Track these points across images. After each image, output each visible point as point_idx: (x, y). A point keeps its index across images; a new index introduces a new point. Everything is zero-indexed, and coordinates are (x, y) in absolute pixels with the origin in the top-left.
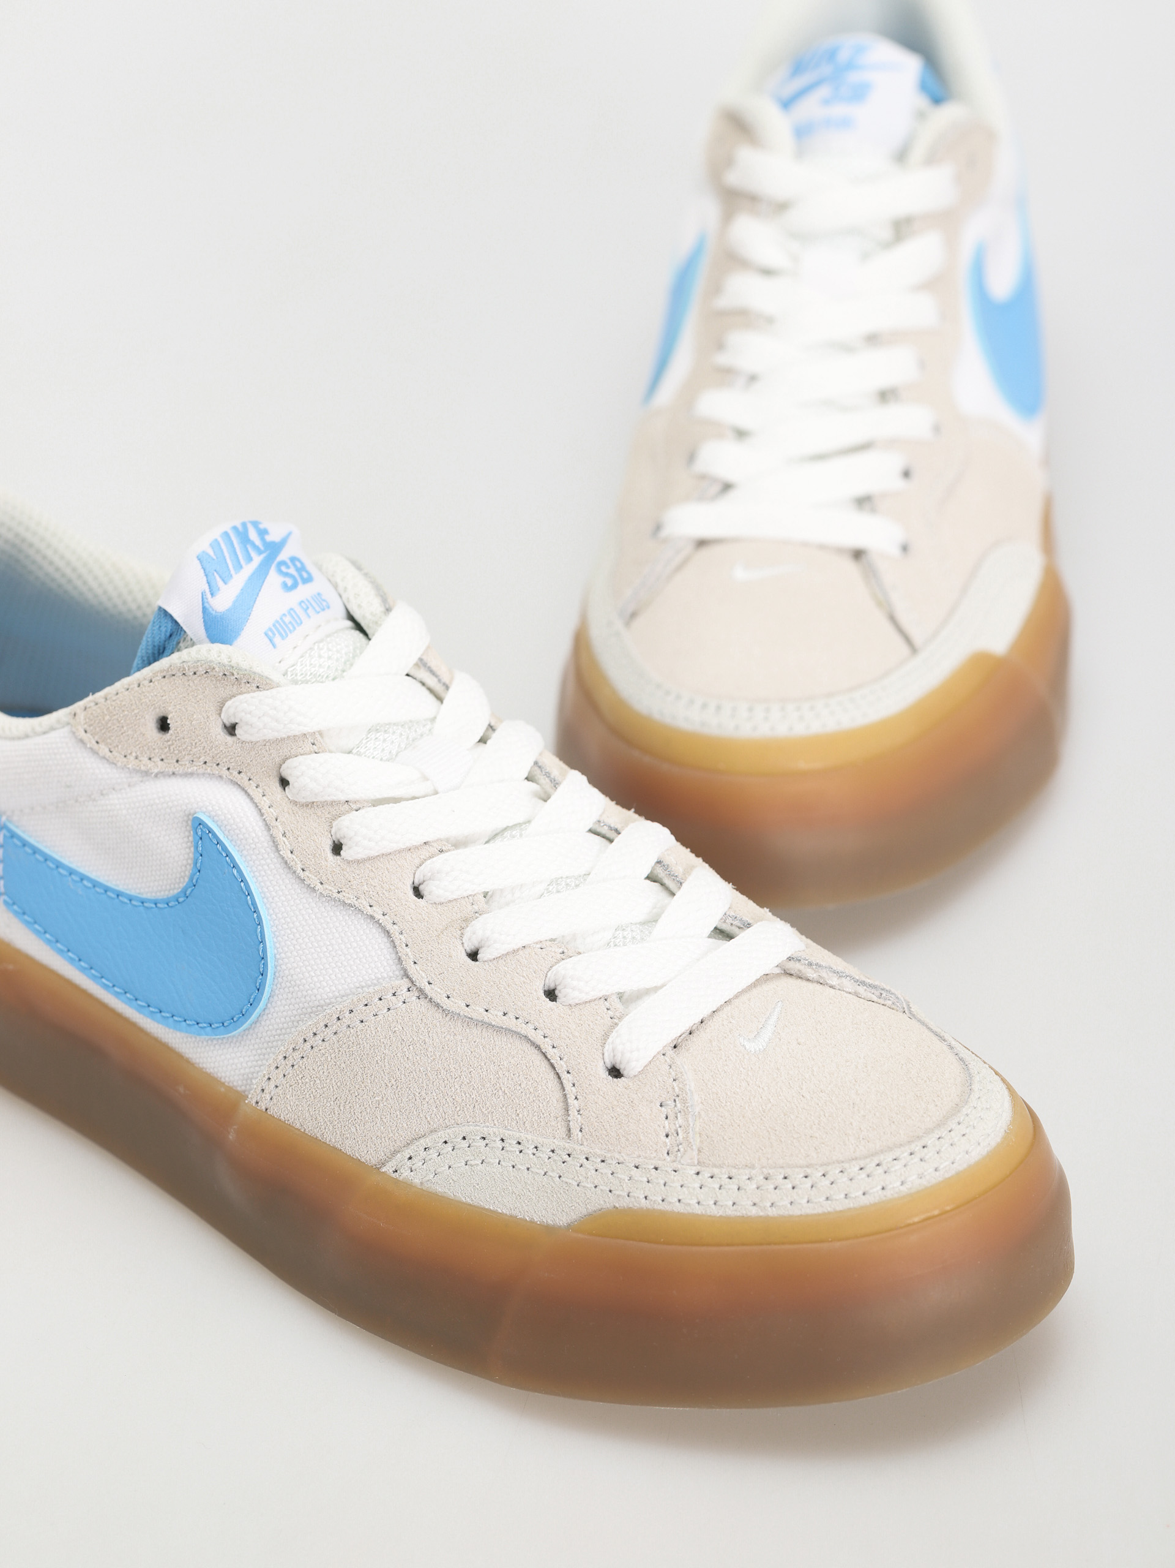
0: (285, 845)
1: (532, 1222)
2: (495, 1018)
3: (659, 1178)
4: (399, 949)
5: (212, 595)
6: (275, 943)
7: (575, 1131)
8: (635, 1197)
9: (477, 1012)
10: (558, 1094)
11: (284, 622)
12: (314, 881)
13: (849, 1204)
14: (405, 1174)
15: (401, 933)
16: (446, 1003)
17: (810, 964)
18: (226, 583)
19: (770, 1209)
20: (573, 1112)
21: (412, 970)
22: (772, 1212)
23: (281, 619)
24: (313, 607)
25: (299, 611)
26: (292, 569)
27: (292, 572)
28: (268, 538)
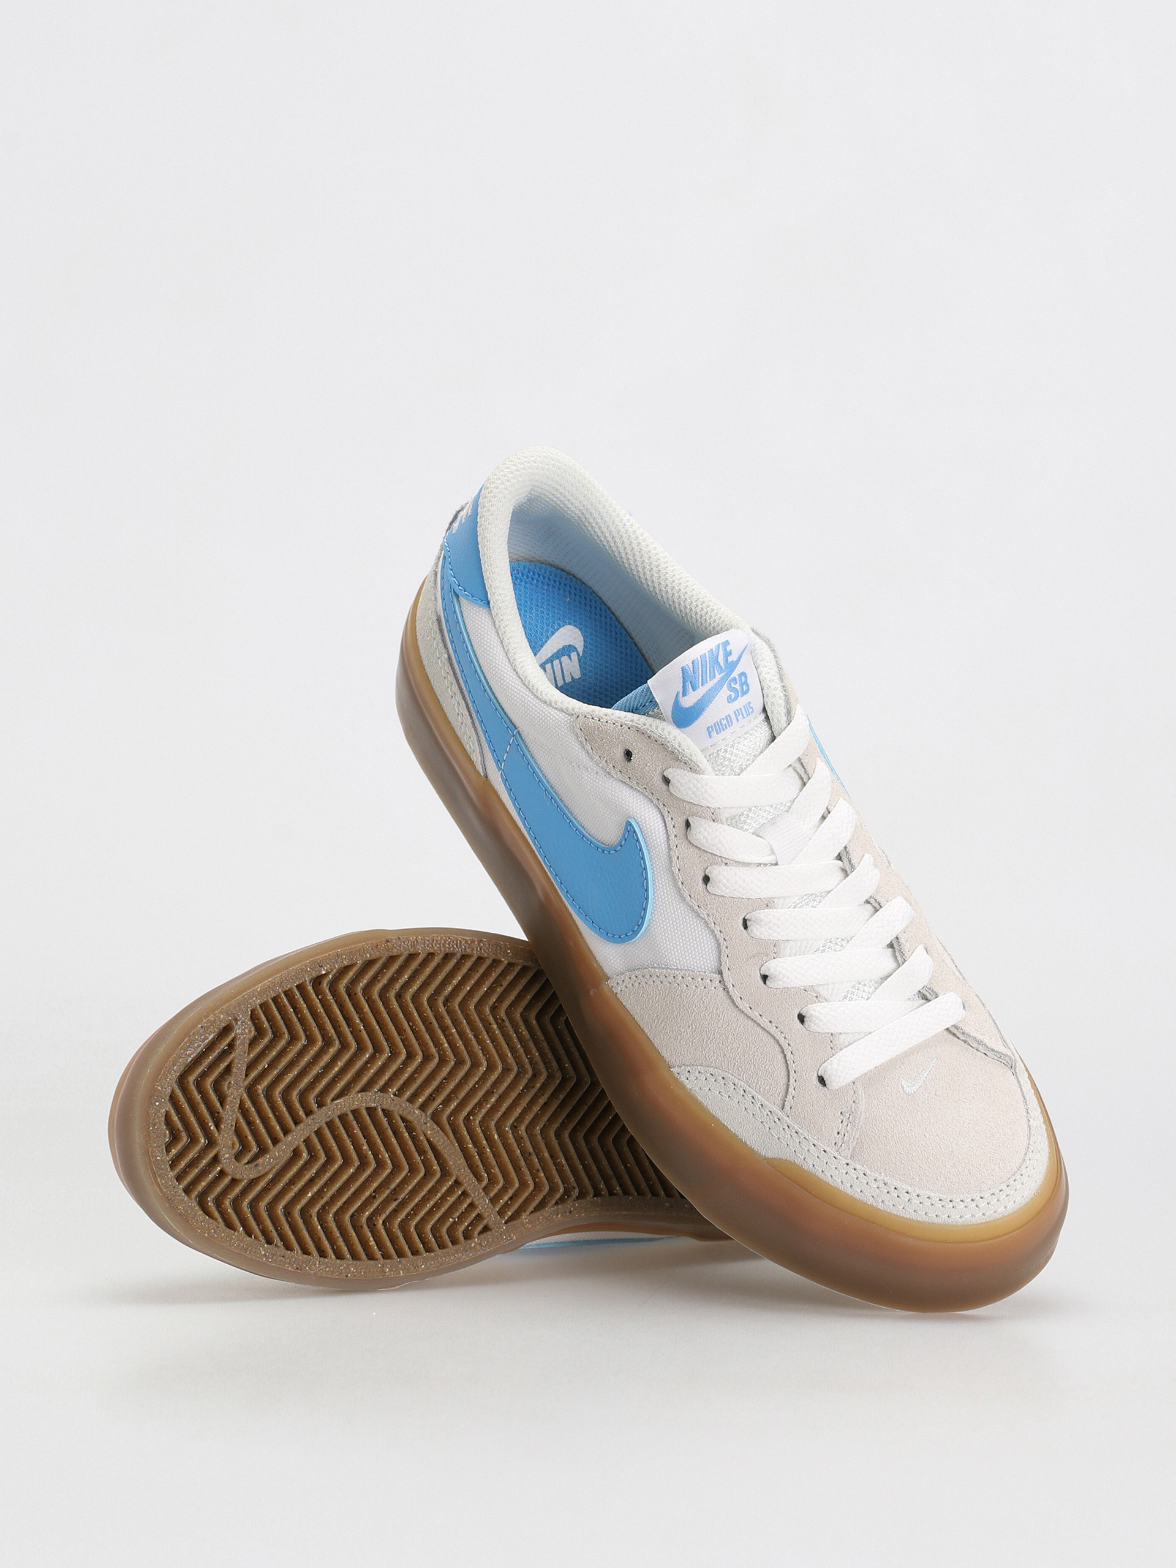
0: (676, 864)
1: (745, 1143)
2: (765, 1022)
3: (824, 1158)
4: (722, 956)
5: (683, 696)
6: (652, 913)
7: (787, 1107)
8: (807, 1162)
9: (755, 1014)
10: (785, 1080)
11: (721, 724)
12: (686, 894)
13: (926, 1219)
14: (683, 1079)
15: (727, 948)
16: (738, 1001)
17: (963, 1033)
18: (694, 691)
19: (880, 1203)
20: (789, 1097)
21: (725, 972)
22: (881, 1206)
23: (720, 721)
24: (742, 714)
25: (733, 717)
26: (738, 684)
27: (737, 686)
28: (730, 659)
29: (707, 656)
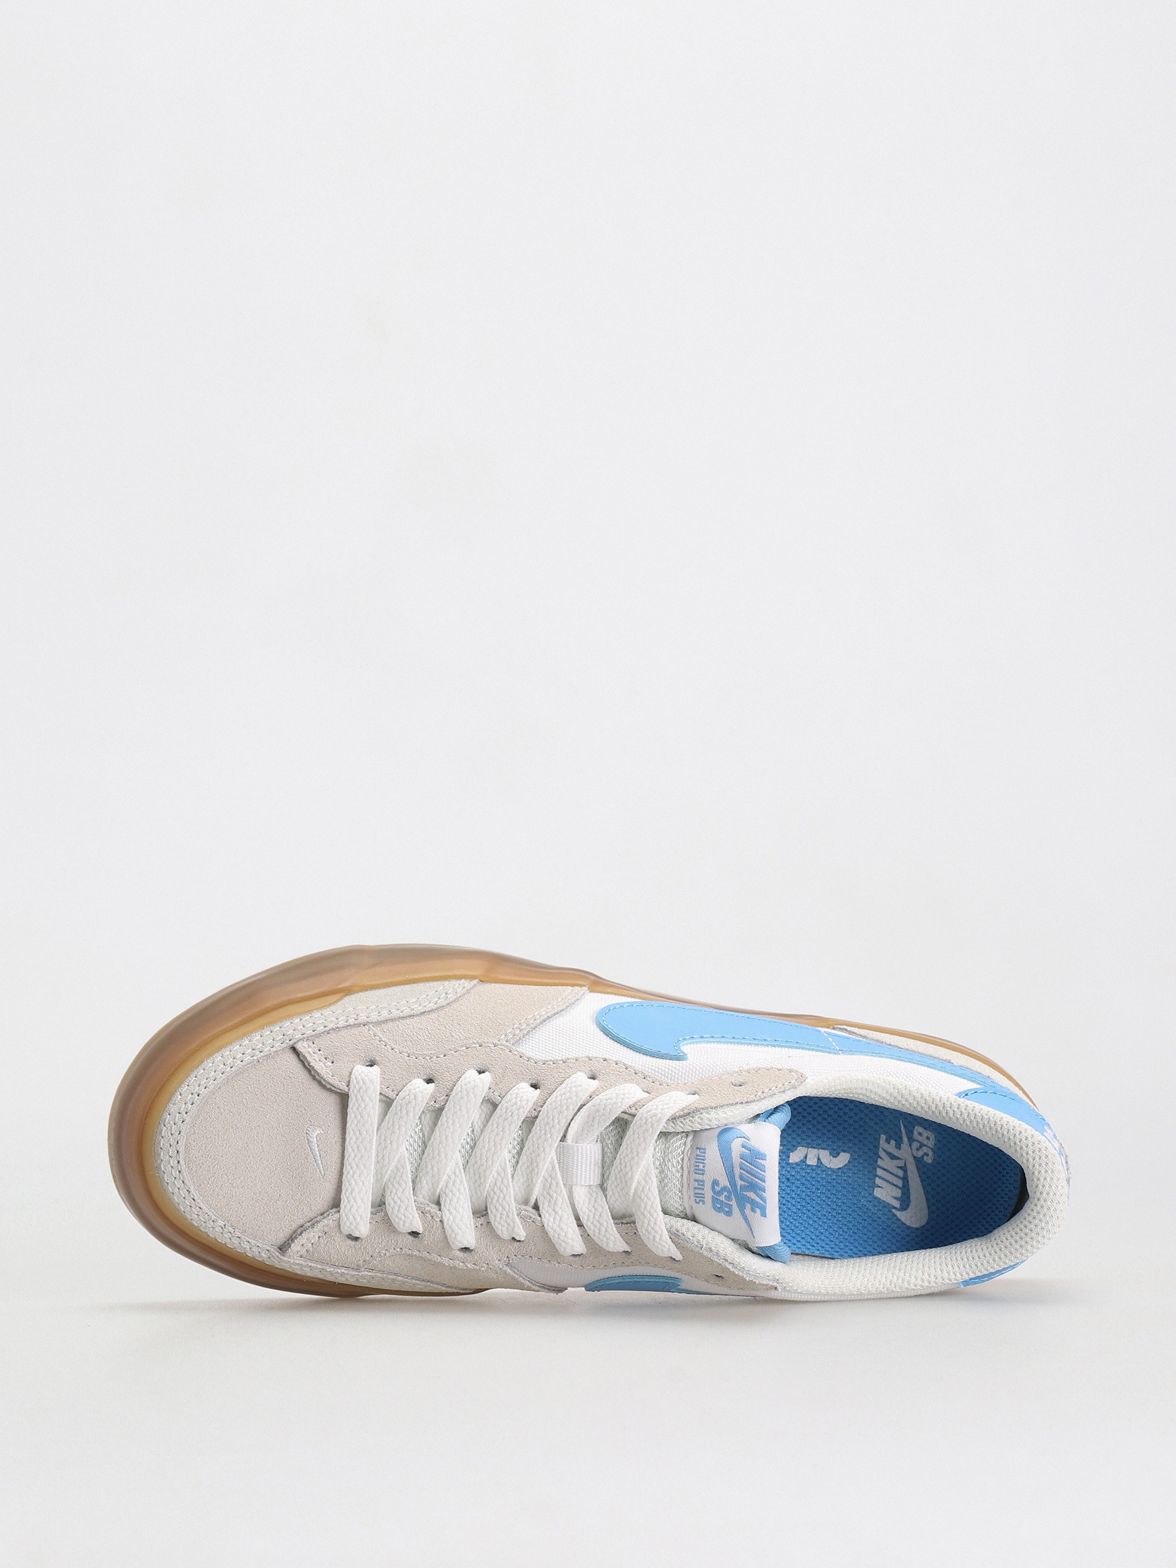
11: (701, 1163)
24: (699, 1188)
25: (700, 1177)
26: (724, 1200)
27: (722, 1198)
28: (748, 1206)
29: (761, 1172)
